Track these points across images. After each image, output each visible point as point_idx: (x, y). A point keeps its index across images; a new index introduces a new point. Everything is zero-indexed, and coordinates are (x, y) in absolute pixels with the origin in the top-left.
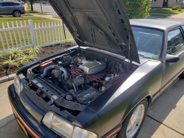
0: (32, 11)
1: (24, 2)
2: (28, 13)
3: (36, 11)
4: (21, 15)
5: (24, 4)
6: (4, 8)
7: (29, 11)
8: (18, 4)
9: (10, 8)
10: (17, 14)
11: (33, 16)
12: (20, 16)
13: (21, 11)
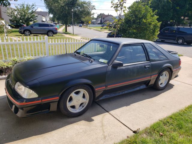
0: (66, 32)
1: (62, 25)
2: (62, 33)
3: (70, 32)
4: (54, 35)
5: (63, 26)
6: (40, 28)
7: (63, 32)
8: (52, 26)
9: (45, 28)
10: (50, 34)
11: (64, 36)
12: (52, 36)
13: (54, 32)
